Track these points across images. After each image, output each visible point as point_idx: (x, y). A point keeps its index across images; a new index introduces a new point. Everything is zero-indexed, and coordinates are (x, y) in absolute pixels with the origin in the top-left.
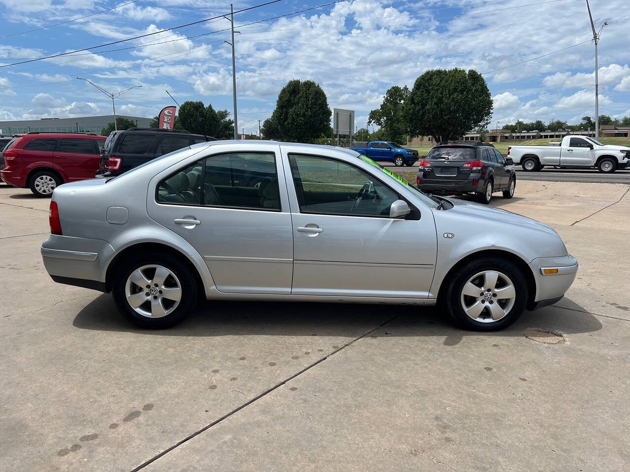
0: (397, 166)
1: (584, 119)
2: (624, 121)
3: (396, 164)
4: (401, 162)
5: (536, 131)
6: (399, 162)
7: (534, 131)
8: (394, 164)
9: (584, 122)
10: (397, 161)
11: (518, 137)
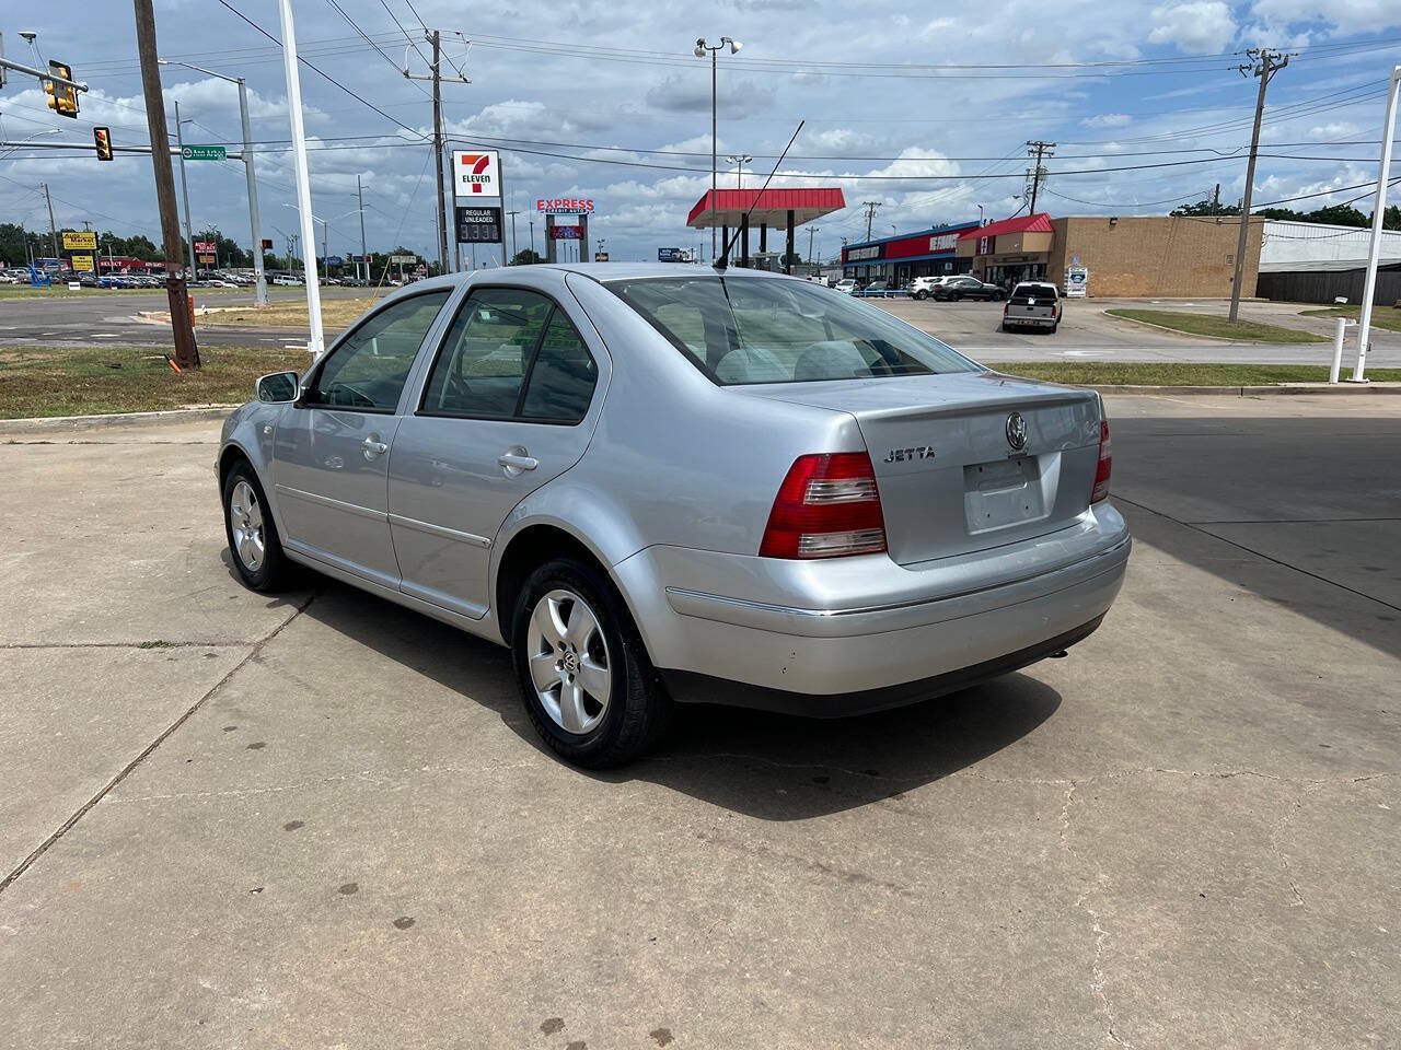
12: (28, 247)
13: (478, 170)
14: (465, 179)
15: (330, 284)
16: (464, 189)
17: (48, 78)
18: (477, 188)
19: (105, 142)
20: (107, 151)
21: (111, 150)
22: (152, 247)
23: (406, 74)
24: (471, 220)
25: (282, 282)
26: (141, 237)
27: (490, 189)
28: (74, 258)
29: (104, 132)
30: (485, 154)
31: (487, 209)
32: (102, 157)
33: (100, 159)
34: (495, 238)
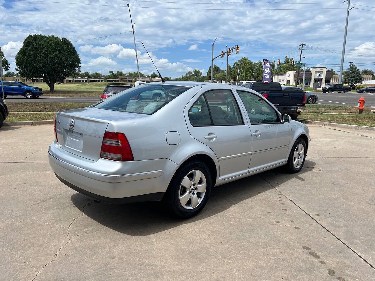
0: (27, 98)
1: (110, 72)
2: (129, 74)
3: (26, 97)
4: (31, 95)
5: (87, 77)
6: (29, 95)
7: (85, 78)
8: (25, 97)
9: (110, 74)
10: (27, 95)
11: (76, 81)
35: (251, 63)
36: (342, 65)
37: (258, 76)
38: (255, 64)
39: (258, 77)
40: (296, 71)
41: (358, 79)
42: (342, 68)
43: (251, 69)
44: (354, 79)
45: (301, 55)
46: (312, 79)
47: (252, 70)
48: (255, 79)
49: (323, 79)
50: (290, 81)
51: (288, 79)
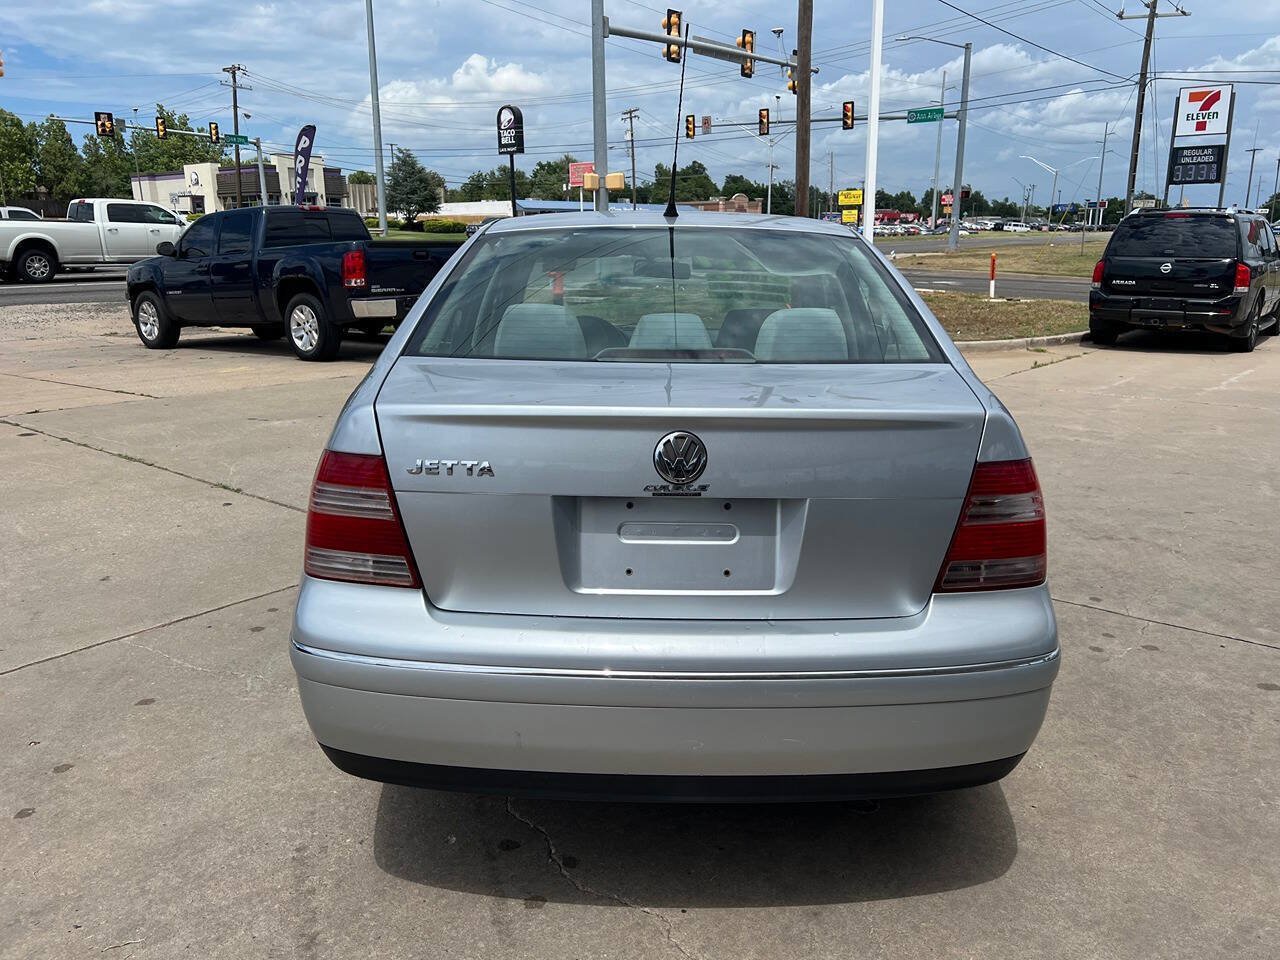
12: (817, 204)
13: (1206, 107)
14: (1189, 117)
15: (1059, 230)
16: (1186, 127)
17: (787, 65)
18: (1201, 126)
19: (850, 114)
20: (849, 122)
21: (853, 119)
22: (913, 201)
23: (1120, 16)
24: (1188, 160)
25: (1012, 228)
26: (906, 192)
27: (1216, 126)
28: (845, 212)
29: (850, 106)
30: (1216, 89)
31: (1207, 147)
32: (846, 127)
33: (844, 129)
34: (1213, 177)
35: (18, 124)
36: (378, 152)
37: (62, 179)
38: (33, 126)
39: (60, 180)
40: (219, 165)
41: (426, 200)
42: (379, 163)
43: (23, 149)
44: (415, 197)
45: (235, 107)
46: (283, 194)
47: (30, 153)
48: (51, 188)
49: (319, 197)
50: (206, 200)
51: (196, 191)
